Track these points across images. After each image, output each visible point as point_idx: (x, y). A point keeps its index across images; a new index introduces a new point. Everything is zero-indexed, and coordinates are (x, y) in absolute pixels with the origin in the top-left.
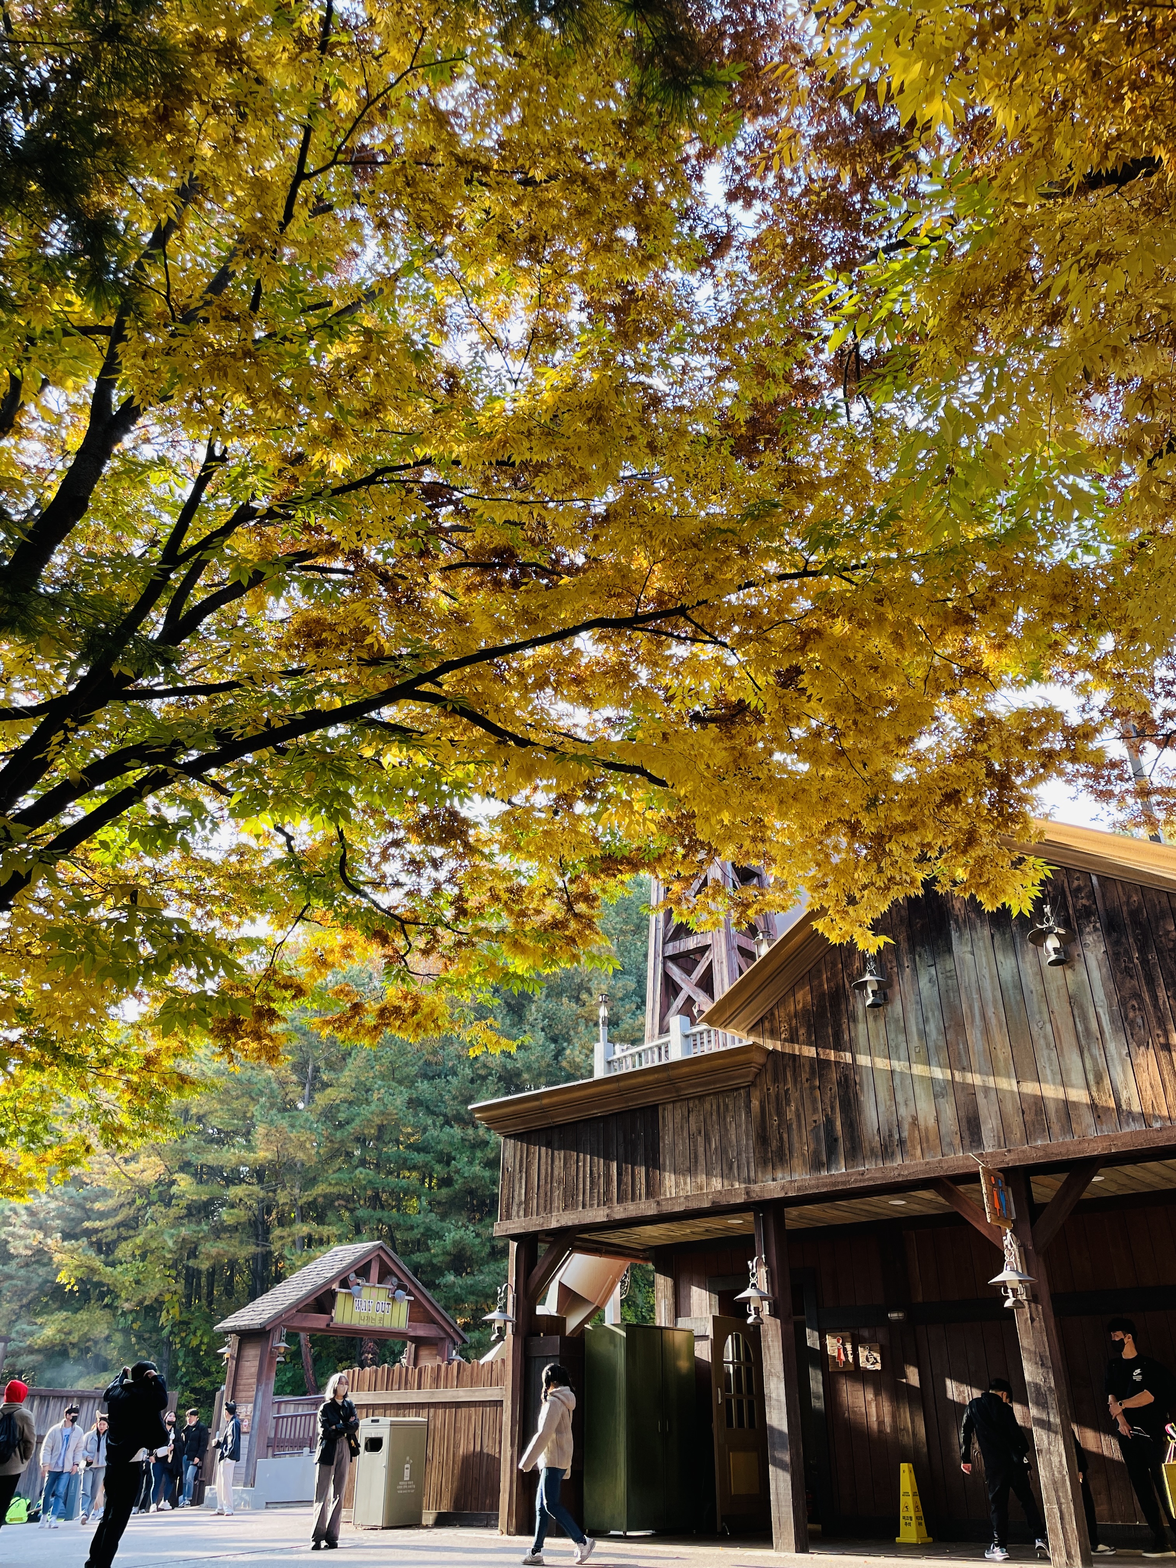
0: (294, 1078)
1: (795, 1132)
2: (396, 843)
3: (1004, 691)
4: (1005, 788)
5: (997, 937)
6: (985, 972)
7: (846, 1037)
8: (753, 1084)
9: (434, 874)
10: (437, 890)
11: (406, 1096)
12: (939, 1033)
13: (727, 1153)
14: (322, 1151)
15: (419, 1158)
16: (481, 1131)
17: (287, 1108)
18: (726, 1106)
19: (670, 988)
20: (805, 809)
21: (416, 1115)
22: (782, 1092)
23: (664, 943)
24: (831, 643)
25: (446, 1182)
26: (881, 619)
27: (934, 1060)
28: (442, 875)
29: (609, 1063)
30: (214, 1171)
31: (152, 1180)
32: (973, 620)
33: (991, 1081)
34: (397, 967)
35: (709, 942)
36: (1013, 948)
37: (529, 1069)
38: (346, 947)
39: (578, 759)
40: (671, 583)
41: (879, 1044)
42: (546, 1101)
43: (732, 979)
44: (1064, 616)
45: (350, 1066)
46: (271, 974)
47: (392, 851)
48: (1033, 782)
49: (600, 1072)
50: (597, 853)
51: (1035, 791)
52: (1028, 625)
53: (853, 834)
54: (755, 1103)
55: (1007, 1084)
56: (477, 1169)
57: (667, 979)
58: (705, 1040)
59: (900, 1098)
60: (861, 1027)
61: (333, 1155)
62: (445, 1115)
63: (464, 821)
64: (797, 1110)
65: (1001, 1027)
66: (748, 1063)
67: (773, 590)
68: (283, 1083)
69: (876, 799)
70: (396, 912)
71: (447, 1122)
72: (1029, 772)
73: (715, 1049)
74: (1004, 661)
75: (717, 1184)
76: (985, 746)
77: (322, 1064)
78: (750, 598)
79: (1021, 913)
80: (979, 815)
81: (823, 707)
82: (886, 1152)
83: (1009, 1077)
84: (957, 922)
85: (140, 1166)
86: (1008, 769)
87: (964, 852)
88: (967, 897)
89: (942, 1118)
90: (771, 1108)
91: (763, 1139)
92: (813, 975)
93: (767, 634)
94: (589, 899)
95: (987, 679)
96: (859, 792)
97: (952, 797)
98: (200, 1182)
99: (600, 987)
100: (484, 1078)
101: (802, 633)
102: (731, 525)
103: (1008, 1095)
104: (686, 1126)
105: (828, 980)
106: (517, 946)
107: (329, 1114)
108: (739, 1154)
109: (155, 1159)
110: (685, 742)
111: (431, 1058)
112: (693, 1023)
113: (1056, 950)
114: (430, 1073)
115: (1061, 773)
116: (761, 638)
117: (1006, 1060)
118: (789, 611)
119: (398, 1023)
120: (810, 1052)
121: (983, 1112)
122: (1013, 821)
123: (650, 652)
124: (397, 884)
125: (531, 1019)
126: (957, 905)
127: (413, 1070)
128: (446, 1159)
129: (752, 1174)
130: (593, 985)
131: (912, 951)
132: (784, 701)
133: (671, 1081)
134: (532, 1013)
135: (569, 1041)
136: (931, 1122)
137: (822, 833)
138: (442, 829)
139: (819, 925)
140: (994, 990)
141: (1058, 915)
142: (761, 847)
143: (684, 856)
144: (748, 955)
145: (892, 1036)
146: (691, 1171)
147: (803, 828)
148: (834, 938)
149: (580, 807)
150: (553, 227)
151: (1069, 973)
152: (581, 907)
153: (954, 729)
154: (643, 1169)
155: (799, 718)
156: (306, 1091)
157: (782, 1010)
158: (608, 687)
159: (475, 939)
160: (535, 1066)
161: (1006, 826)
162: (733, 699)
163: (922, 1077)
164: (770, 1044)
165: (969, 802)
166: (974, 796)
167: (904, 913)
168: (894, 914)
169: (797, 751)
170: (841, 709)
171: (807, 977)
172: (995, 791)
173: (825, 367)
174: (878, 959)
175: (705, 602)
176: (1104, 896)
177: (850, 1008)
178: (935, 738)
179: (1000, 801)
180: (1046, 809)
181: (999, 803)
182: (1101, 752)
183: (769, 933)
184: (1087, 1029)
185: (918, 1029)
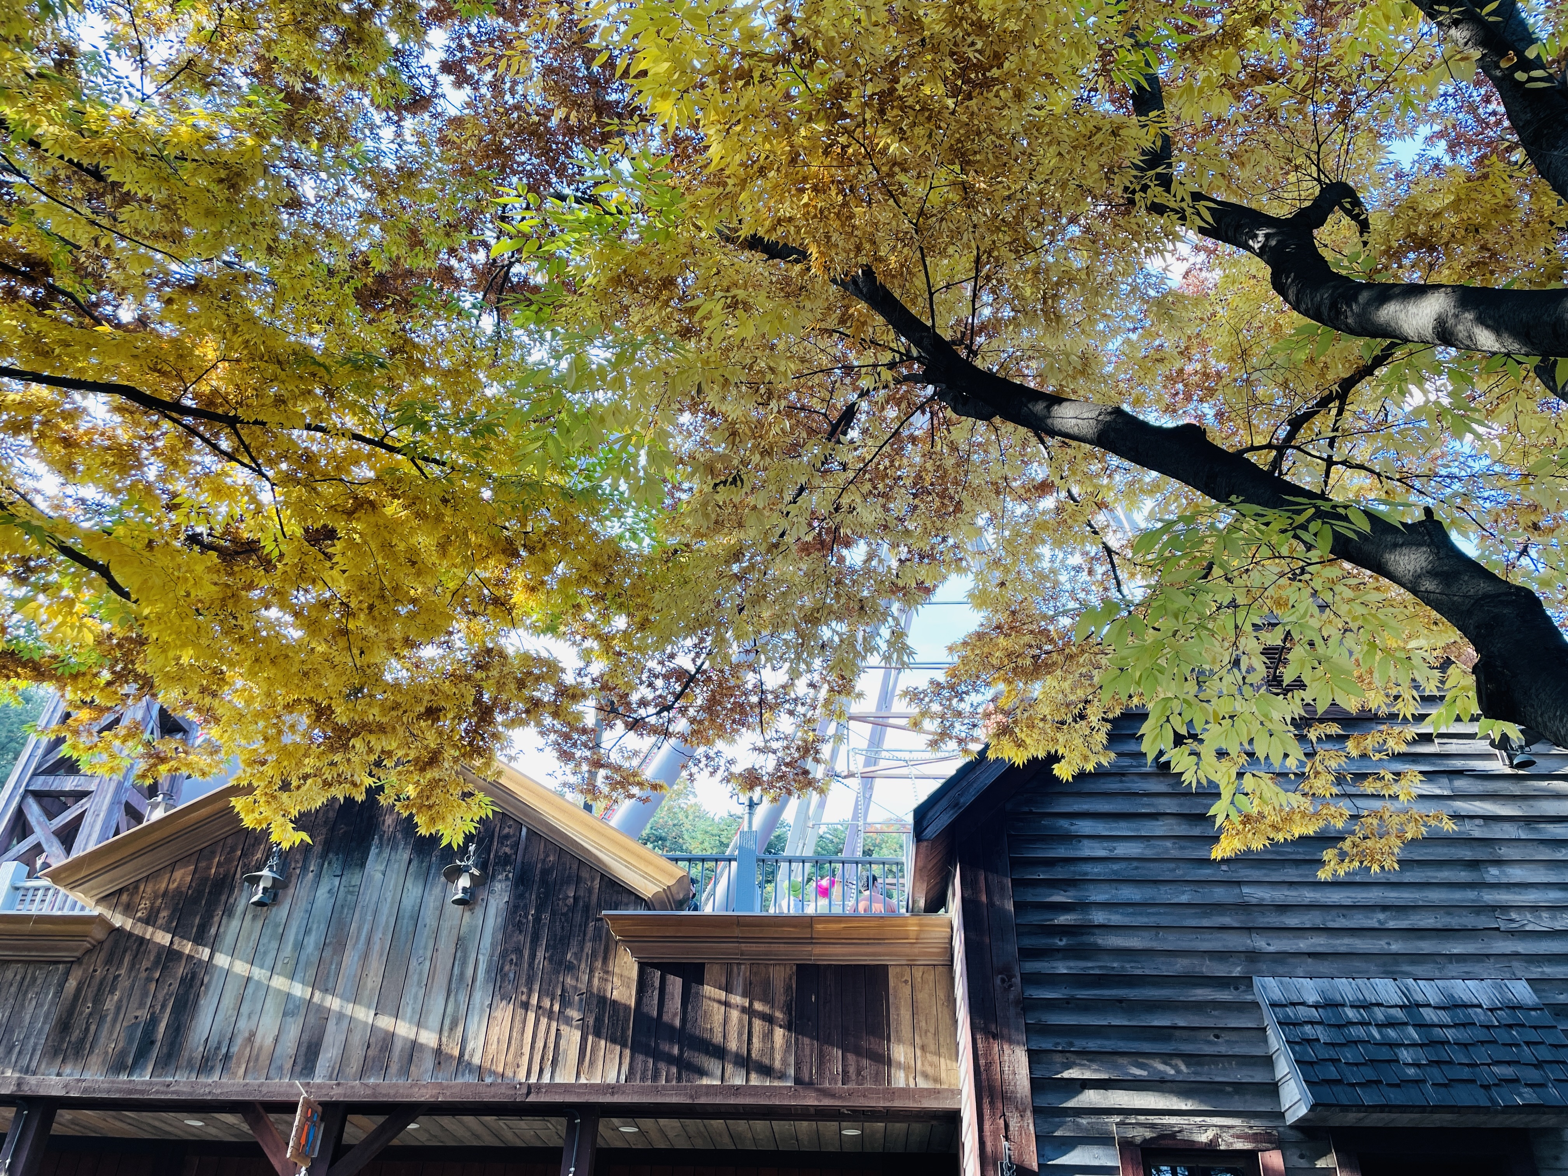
1: (107, 1025)
3: (521, 631)
4: (485, 721)
5: (414, 863)
6: (389, 895)
7: (213, 931)
8: (79, 961)
12: (316, 947)
13: (11, 1034)
18: (34, 979)
19: (19, 827)
20: (280, 675)
22: (111, 977)
23: (33, 775)
24: (381, 522)
26: (439, 518)
27: (299, 975)
32: (519, 556)
33: (349, 1009)
35: (92, 789)
36: (425, 877)
39: (31, 528)
40: (231, 388)
41: (246, 946)
43: (103, 836)
44: (596, 585)
48: (511, 724)
51: (510, 732)
52: (564, 581)
53: (318, 719)
54: (72, 984)
55: (363, 1014)
57: (20, 816)
58: (39, 899)
59: (245, 1009)
60: (235, 924)
64: (120, 1000)
65: (381, 956)
66: (82, 936)
67: (341, 446)
69: (360, 690)
72: (511, 714)
74: (531, 603)
76: (484, 675)
78: (313, 443)
79: (449, 844)
80: (450, 738)
81: (346, 580)
82: (205, 1066)
83: (369, 1007)
84: (381, 838)
86: (494, 703)
87: (422, 770)
88: (405, 814)
89: (281, 1039)
90: (89, 992)
91: (64, 1026)
92: (202, 855)
93: (315, 484)
95: (510, 614)
96: (344, 678)
97: (432, 713)
101: (356, 498)
102: (328, 362)
103: (360, 1027)
105: (219, 864)
108: (27, 1038)
110: (173, 558)
112: (31, 875)
113: (464, 890)
115: (539, 724)
116: (309, 484)
117: (372, 989)
118: (348, 472)
120: (163, 938)
121: (328, 1039)
122: (479, 754)
123: (173, 448)
126: (389, 820)
129: (33, 1065)
131: (324, 856)
132: (306, 558)
136: (269, 1041)
137: (287, 706)
139: (238, 803)
140: (390, 915)
141: (479, 857)
142: (208, 700)
143: (109, 684)
144: (134, 815)
145: (264, 940)
147: (268, 695)
148: (249, 821)
151: (467, 914)
153: (462, 650)
155: (314, 581)
157: (150, 885)
158: (104, 464)
161: (472, 758)
162: (246, 535)
163: (279, 991)
164: (118, 920)
165: (446, 723)
166: (454, 719)
167: (332, 815)
168: (321, 814)
169: (296, 614)
170: (362, 588)
171: (195, 857)
172: (474, 720)
173: (473, 267)
174: (285, 857)
175: (264, 424)
176: (526, 848)
177: (232, 900)
178: (441, 651)
179: (476, 731)
180: (513, 752)
181: (473, 733)
182: (579, 716)
183: (171, 797)
184: (462, 974)
185: (296, 940)
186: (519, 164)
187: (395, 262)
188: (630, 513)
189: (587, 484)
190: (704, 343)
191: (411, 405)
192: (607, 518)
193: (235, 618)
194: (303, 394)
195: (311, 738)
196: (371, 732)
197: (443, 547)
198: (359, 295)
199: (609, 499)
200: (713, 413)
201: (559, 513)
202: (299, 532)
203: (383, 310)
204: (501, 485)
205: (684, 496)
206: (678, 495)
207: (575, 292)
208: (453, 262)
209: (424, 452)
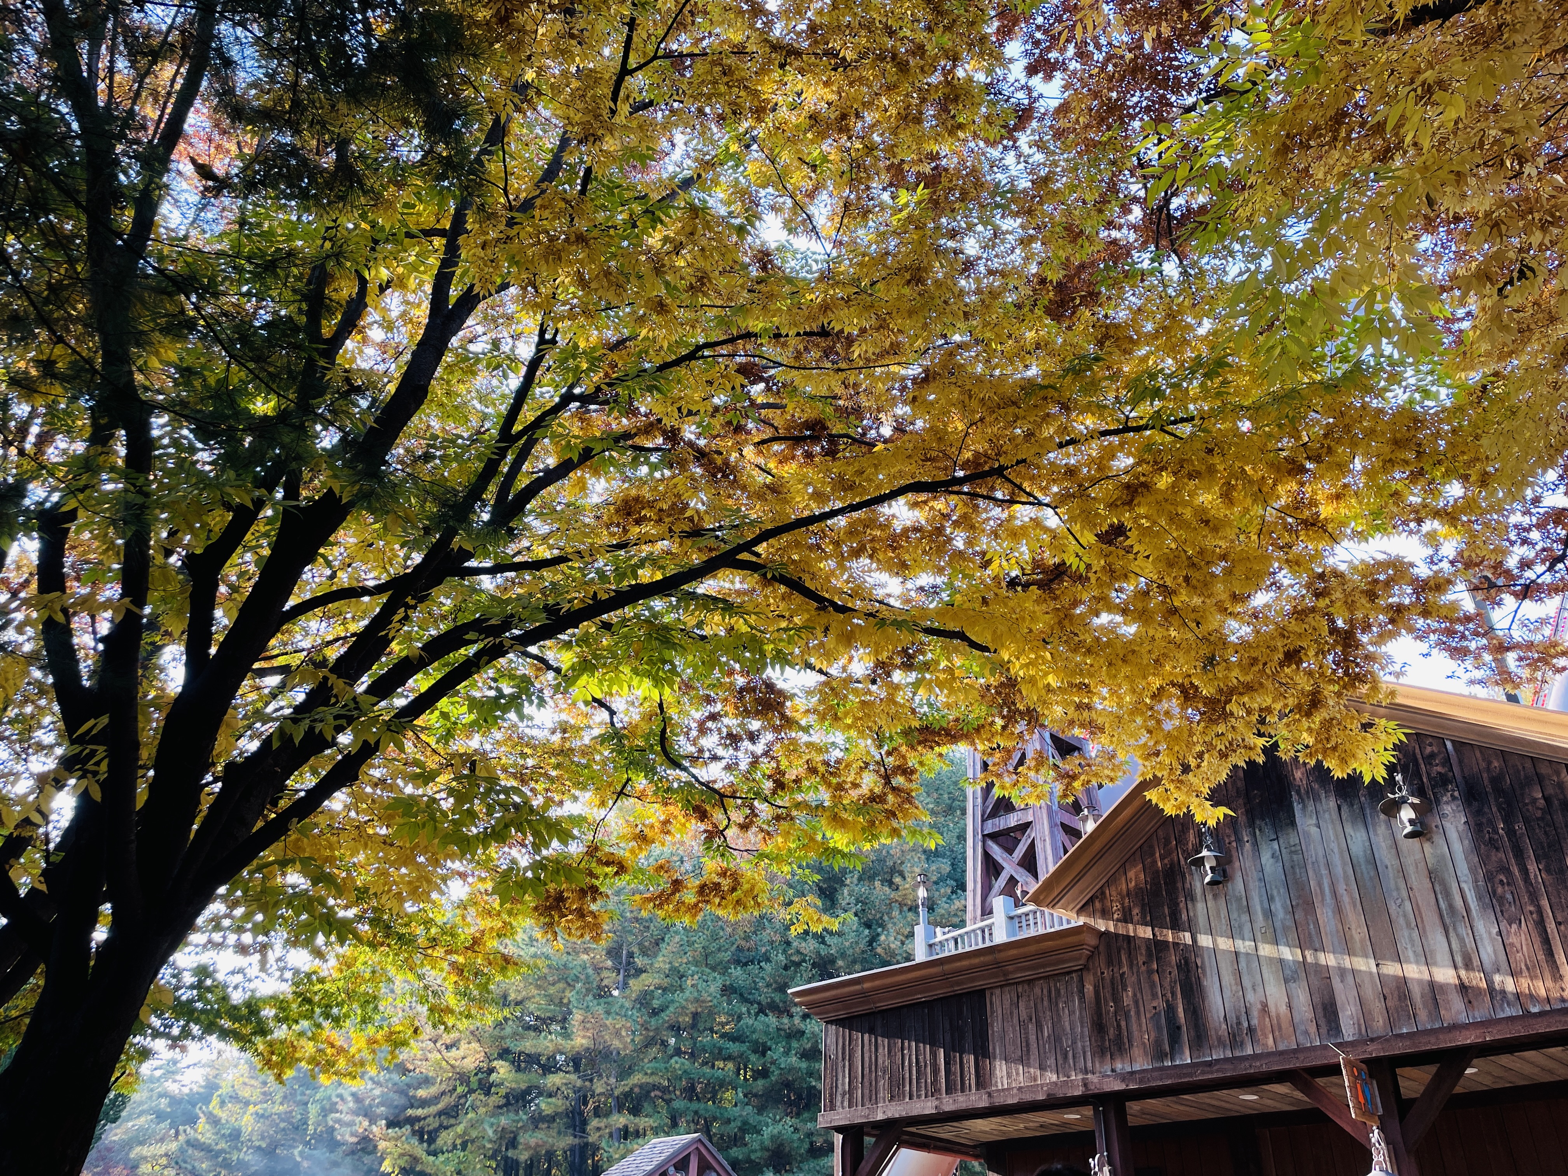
0: (609, 963)
1: (1134, 1019)
2: (713, 717)
3: (1345, 543)
4: (1350, 646)
5: (1345, 809)
6: (1334, 846)
7: (1184, 917)
8: (1086, 968)
9: (751, 747)
10: (755, 762)
11: (719, 983)
12: (1286, 913)
13: (1061, 1043)
14: (637, 1039)
15: (734, 1048)
16: (797, 1020)
17: (602, 993)
18: (1058, 991)
19: (991, 868)
20: (1135, 672)
21: (729, 1003)
22: (1117, 975)
23: (983, 821)
24: (1160, 497)
25: (763, 1074)
26: (1211, 470)
27: (1282, 941)
28: (759, 748)
29: (930, 946)
30: (532, 1059)
31: (472, 1067)
32: (1305, 471)
33: (1347, 962)
34: (718, 841)
35: (1030, 819)
36: (1363, 820)
37: (843, 955)
38: (666, 822)
39: (898, 625)
40: (987, 445)
41: (1220, 924)
42: (867, 985)
43: (1056, 858)
44: (1406, 462)
45: (664, 951)
46: (593, 850)
47: (710, 724)
48: (1384, 637)
49: (921, 955)
50: (916, 724)
51: (1384, 649)
52: (1368, 475)
53: (1186, 698)
54: (1089, 988)
55: (1364, 964)
56: (793, 1060)
57: (987, 856)
58: (1032, 922)
59: (1247, 983)
60: (1200, 906)
61: (649, 1043)
62: (759, 1003)
63: (781, 693)
64: (1135, 995)
65: (1355, 906)
66: (1080, 945)
67: (1093, 449)
68: (598, 969)
69: (1213, 658)
70: (716, 786)
71: (761, 1011)
72: (1375, 629)
73: (1041, 931)
74: (1342, 511)
75: (1051, 1077)
76: (1327, 601)
77: (635, 949)
78: (1070, 457)
79: (1373, 779)
80: (1322, 675)
81: (1152, 564)
82: (1234, 1040)
83: (1366, 957)
84: (1298, 792)
85: (460, 1053)
86: (1352, 626)
87: (1309, 714)
88: (1313, 763)
89: (1294, 1005)
90: (1106, 993)
91: (1099, 1027)
92: (1145, 851)
93: (1087, 492)
94: (907, 772)
95: (1326, 531)
96: (1193, 653)
97: (1293, 657)
98: (519, 1069)
99: (914, 867)
100: (798, 964)
101: (1128, 487)
102: (1052, 381)
103: (1367, 980)
104: (1015, 1012)
105: (1162, 857)
106: (837, 821)
107: (644, 1000)
108: (1074, 1042)
109: (475, 1045)
110: (1006, 605)
111: (743, 943)
112: (1017, 904)
113: (1411, 821)
114: (743, 960)
115: (1411, 630)
116: (1083, 494)
117: (1362, 941)
118: (1110, 468)
119: (717, 900)
120: (1146, 932)
121: (1340, 998)
122: (1361, 681)
123: (966, 516)
124: (715, 758)
125: (844, 903)
126: (1298, 774)
127: (726, 956)
128: (762, 1050)
129: (1089, 1064)
130: (907, 868)
131: (1251, 824)
132: (1110, 559)
133: (998, 964)
134: (845, 896)
135: (883, 926)
136: (1283, 1009)
137: (1154, 696)
138: (759, 701)
139: (1152, 795)
140: (1344, 864)
141: (1411, 784)
142: (1086, 714)
143: (1004, 728)
144: (1073, 833)
145: (1234, 916)
146: (1023, 1060)
147: (1133, 692)
148: (1169, 809)
149: (897, 676)
150: (864, 104)
151: (1427, 846)
152: (899, 780)
153: (1292, 586)
154: (972, 1057)
155: (1126, 576)
156: (621, 977)
157: (1113, 888)
158: (925, 552)
159: (794, 813)
160: (850, 952)
161: (1354, 686)
162: (1051, 562)
163: (1271, 959)
164: (1102, 925)
165: (1309, 663)
166: (1317, 654)
167: (1240, 784)
168: (1229, 786)
169: (1124, 612)
170: (1171, 565)
171: (1138, 853)
172: (1339, 650)
173: (1134, 227)
174: (1216, 833)
175: (1024, 461)
176: (1460, 762)
177: (1187, 885)
178: (1272, 594)
179: (1346, 660)
180: (1397, 668)
181: (1344, 662)
182: (1454, 606)
183: (1094, 809)
184: (1451, 907)
185: (1262, 908)
186: (1134, 108)
187: (1066, 264)
188: (1410, 372)
189: (1346, 367)
190: (1411, 152)
191: (1138, 379)
192: (1385, 390)
193: (1076, 635)
194: (1043, 419)
195: (1188, 719)
196: (1241, 694)
197: (1227, 496)
198: (1048, 312)
199: (1378, 369)
200: (1457, 219)
201: (1330, 410)
202: (1093, 539)
203: (1073, 313)
204: (1255, 411)
205: (1466, 325)
206: (1456, 327)
207: (1244, 188)
208: (1115, 234)
209: (1169, 416)
